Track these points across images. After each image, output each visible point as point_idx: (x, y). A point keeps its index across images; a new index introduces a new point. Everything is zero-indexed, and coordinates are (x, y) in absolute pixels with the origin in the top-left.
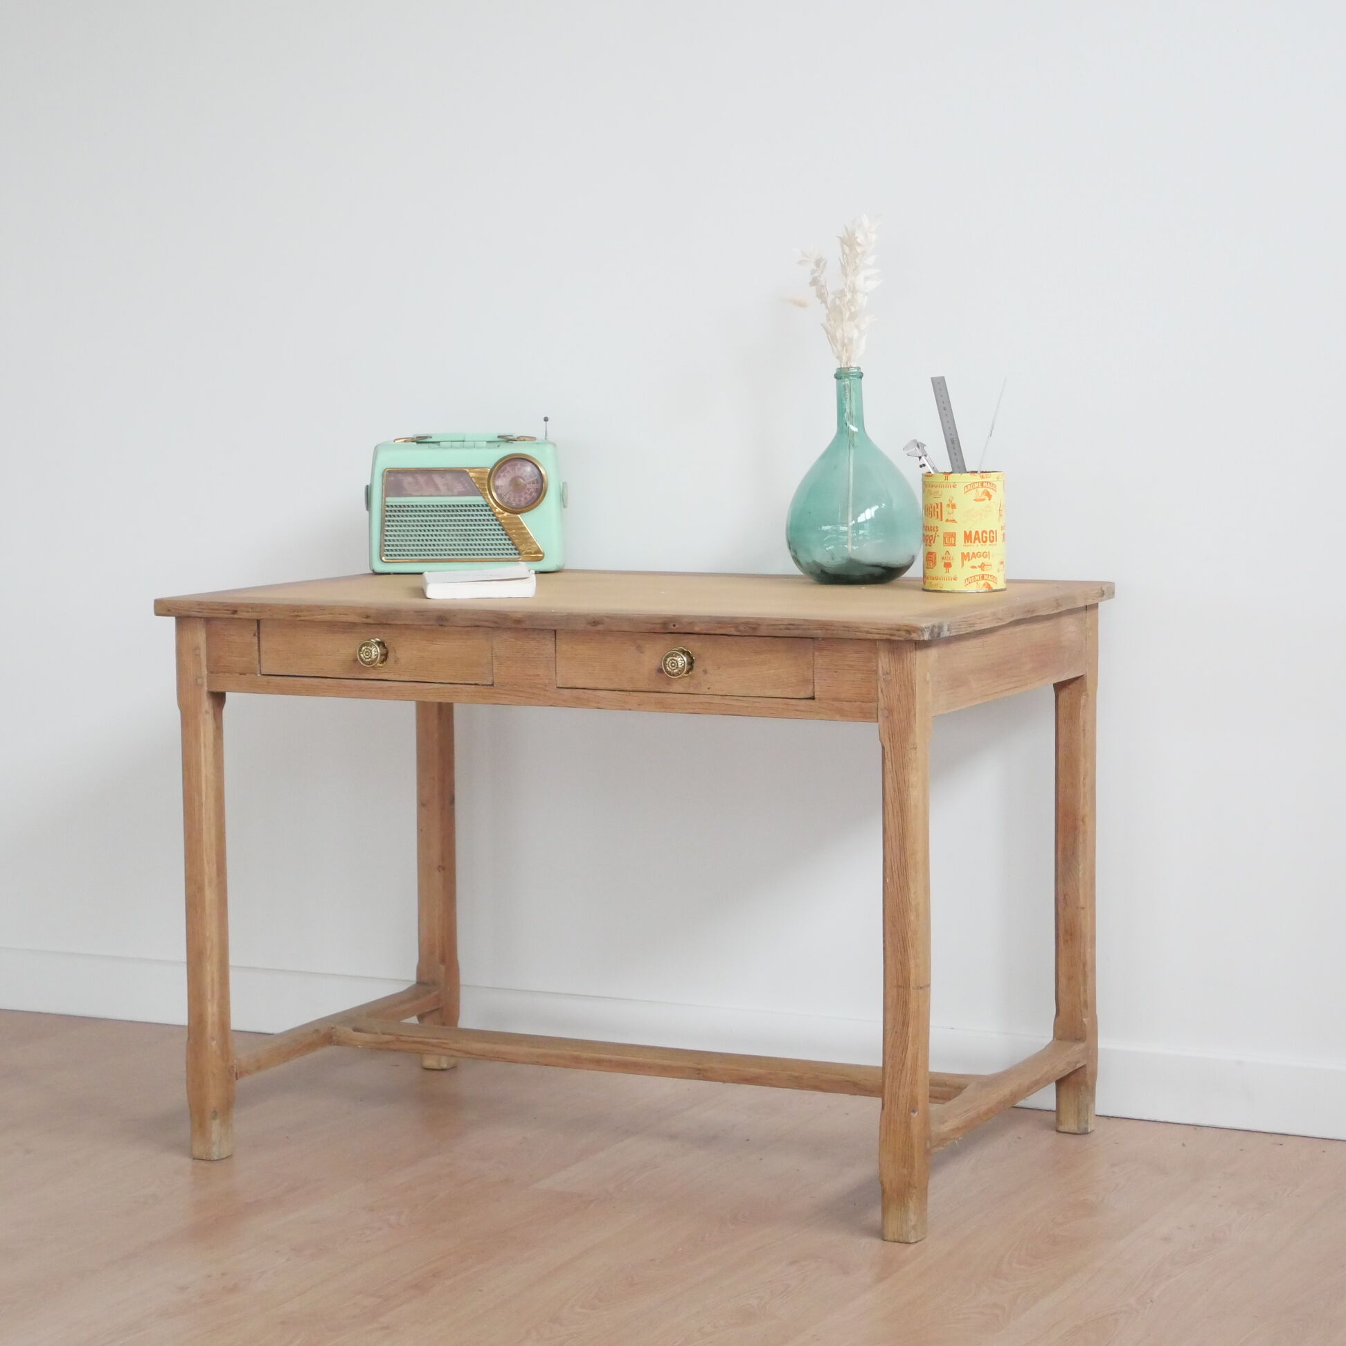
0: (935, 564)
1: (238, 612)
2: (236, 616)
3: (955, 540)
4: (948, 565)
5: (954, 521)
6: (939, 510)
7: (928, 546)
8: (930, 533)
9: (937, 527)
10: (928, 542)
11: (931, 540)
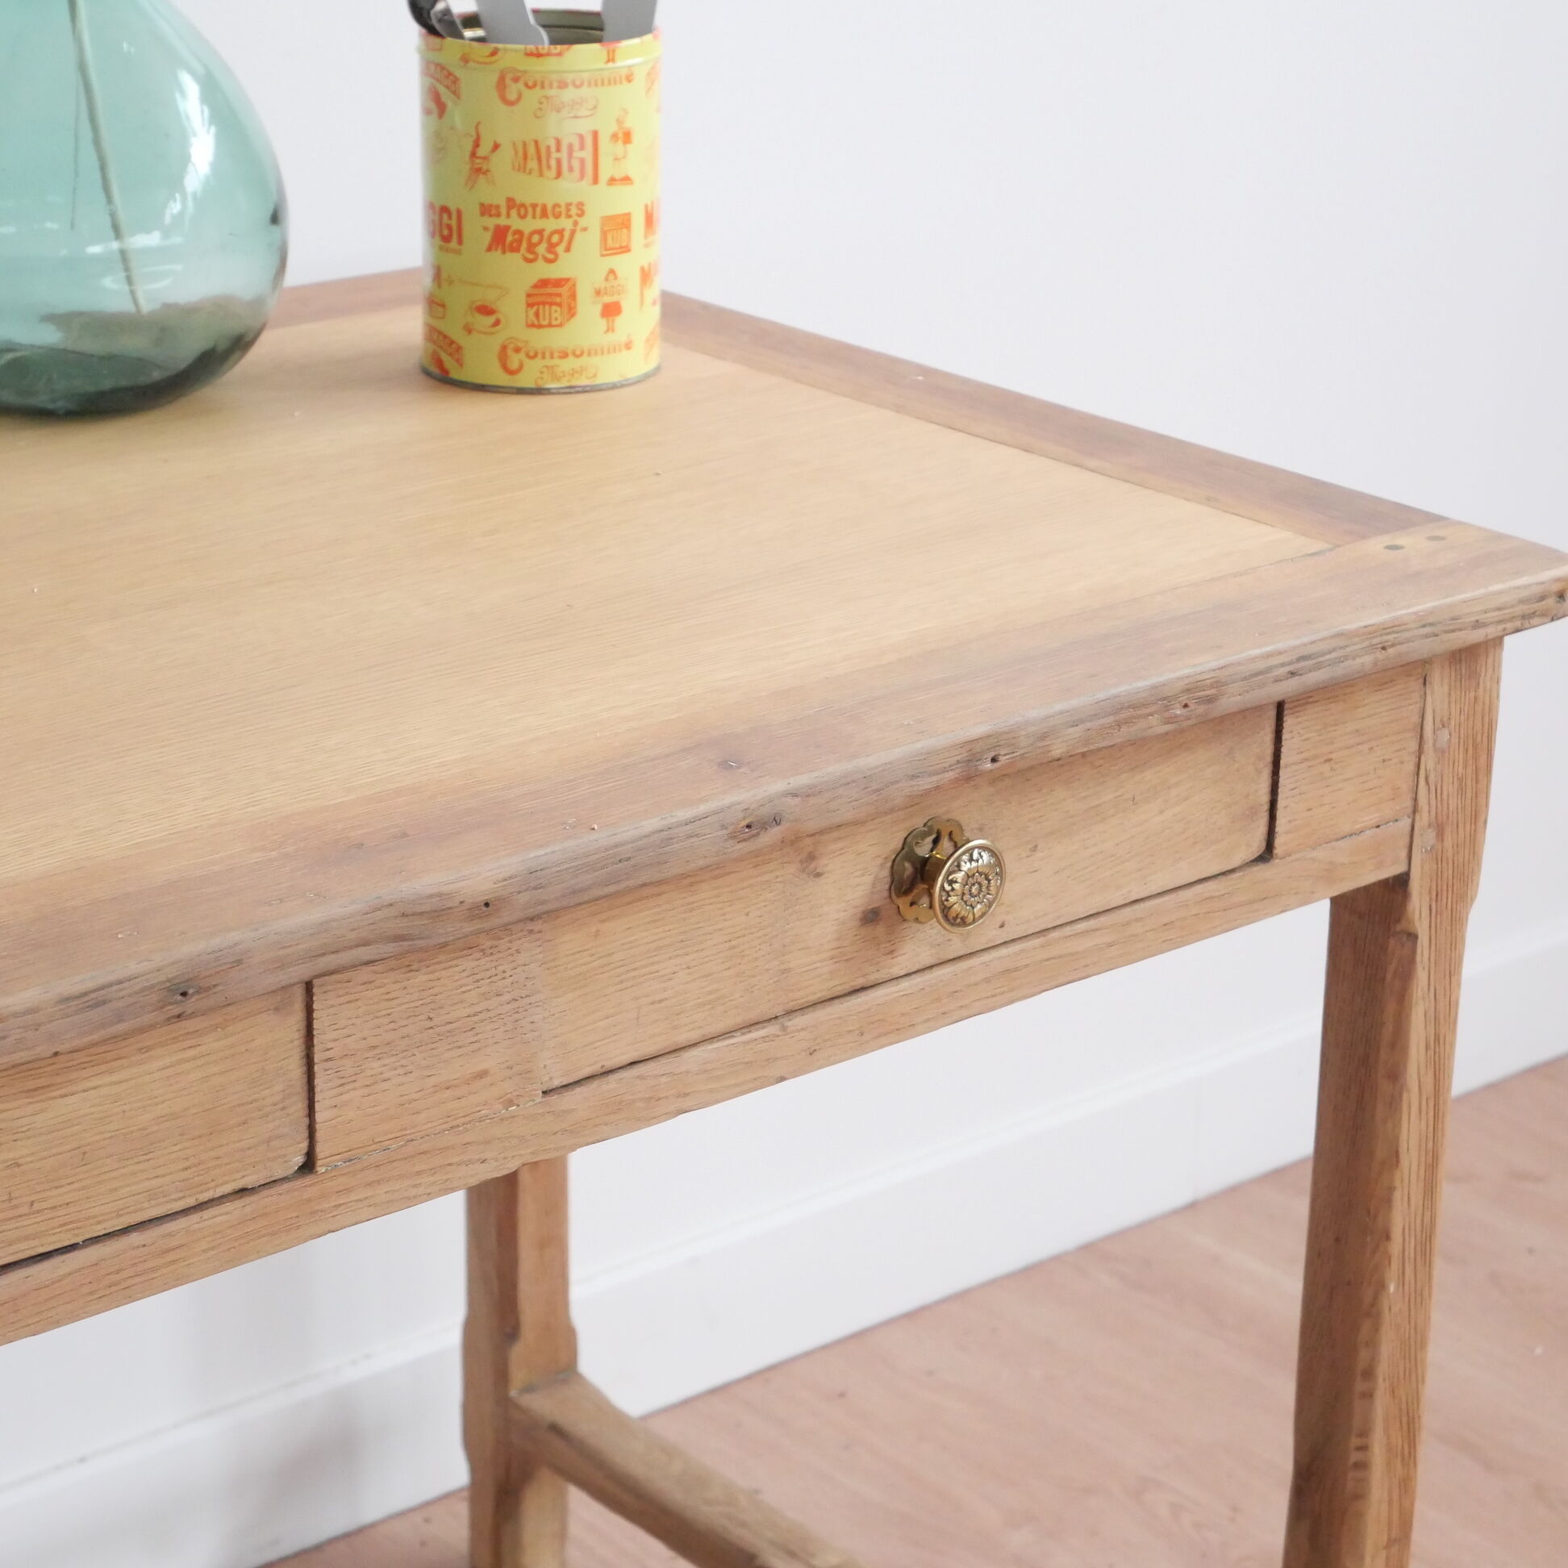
0: (571, 312)
3: (629, 237)
4: (611, 311)
5: (627, 180)
6: (587, 154)
7: (540, 262)
8: (550, 225)
9: (580, 205)
10: (542, 249)
11: (554, 245)
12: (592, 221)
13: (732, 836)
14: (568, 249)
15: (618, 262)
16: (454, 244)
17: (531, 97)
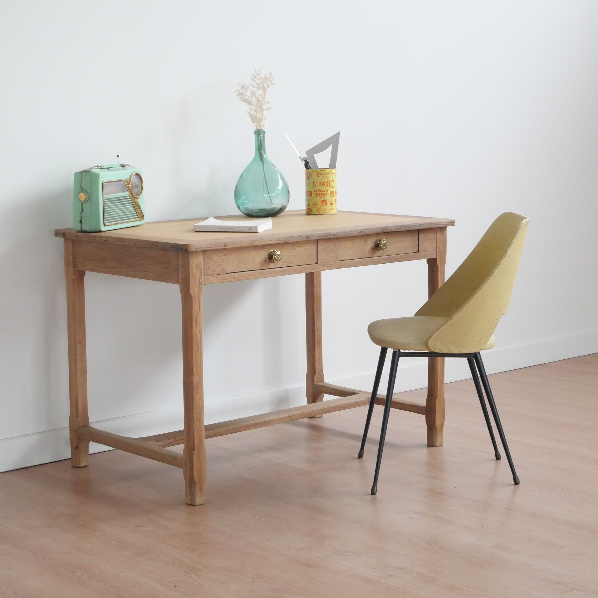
0: (327, 204)
1: (227, 246)
2: (226, 247)
3: (334, 195)
4: (332, 204)
5: (333, 187)
6: (328, 183)
7: (322, 197)
8: (324, 192)
9: (328, 190)
10: (323, 196)
11: (324, 195)
12: (329, 192)
13: (358, 233)
14: (326, 196)
15: (332, 198)
16: (311, 196)
17: (321, 176)
